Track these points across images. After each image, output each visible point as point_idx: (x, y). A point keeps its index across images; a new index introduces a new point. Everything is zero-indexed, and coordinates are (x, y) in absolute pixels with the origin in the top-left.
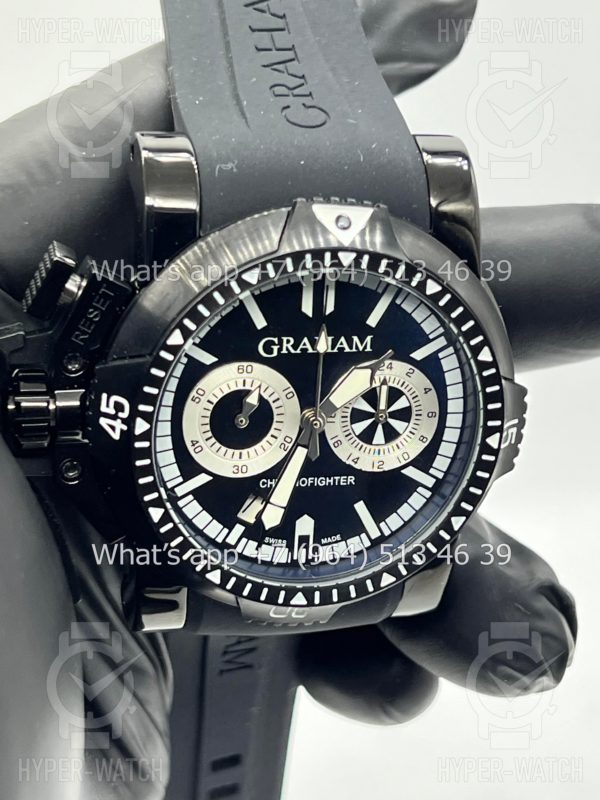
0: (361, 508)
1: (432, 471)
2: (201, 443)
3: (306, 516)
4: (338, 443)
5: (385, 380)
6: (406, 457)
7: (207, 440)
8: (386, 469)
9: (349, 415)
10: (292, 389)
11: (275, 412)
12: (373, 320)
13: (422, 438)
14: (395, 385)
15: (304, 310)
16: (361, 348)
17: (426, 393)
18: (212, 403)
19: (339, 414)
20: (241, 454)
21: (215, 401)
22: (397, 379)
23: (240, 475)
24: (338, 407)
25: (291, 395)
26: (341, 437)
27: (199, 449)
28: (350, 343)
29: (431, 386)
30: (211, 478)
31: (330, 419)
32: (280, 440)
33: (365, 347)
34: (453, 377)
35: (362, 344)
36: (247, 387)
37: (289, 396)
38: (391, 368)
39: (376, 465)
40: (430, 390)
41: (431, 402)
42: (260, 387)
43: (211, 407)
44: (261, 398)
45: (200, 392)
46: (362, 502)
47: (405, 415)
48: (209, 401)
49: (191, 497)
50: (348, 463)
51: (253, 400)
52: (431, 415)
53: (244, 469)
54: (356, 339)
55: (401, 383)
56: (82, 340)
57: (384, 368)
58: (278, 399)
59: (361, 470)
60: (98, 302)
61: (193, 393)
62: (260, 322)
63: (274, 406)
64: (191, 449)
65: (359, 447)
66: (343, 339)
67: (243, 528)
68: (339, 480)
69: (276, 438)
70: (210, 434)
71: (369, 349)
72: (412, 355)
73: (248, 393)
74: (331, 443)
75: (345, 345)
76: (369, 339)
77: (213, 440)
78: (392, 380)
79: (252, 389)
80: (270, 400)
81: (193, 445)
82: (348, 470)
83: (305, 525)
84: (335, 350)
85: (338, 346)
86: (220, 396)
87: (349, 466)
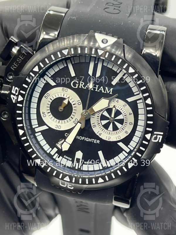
0: (100, 153)
1: (129, 146)
2: (46, 114)
3: (80, 151)
4: (95, 126)
5: (115, 106)
6: (119, 138)
7: (48, 113)
8: (111, 141)
9: (100, 116)
10: (80, 101)
11: (74, 108)
12: (114, 83)
13: (126, 132)
14: (118, 109)
15: (89, 73)
16: (108, 92)
17: (130, 115)
18: (52, 100)
19: (96, 115)
20: (59, 121)
21: (53, 99)
22: (120, 107)
23: (58, 129)
24: (95, 111)
25: (80, 103)
26: (96, 124)
27: (45, 116)
28: (104, 89)
29: (132, 113)
30: (48, 128)
31: (93, 116)
32: (74, 120)
33: (110, 92)
34: (141, 111)
35: (109, 91)
36: (65, 97)
37: (79, 104)
38: (118, 102)
39: (108, 138)
40: (132, 114)
41: (131, 119)
42: (69, 98)
43: (51, 101)
44: (69, 102)
45: (48, 95)
46: (101, 151)
47: (121, 122)
48: (50, 99)
49: (40, 133)
50: (97, 134)
51: (66, 102)
52: (131, 123)
53: (60, 127)
54: (107, 88)
55: (121, 109)
56: (14, 69)
57: (115, 101)
58: (75, 104)
59: (101, 138)
60: (21, 56)
61: (46, 95)
62: (73, 74)
63: (73, 106)
64: (42, 115)
65: (102, 129)
66: (102, 87)
67: (57, 150)
68: (94, 141)
69: (72, 118)
70: (49, 111)
71: (111, 93)
72: (127, 99)
73: (64, 99)
74: (92, 125)
75: (103, 90)
76: (112, 89)
77: (50, 114)
78: (118, 107)
79: (66, 98)
80: (72, 104)
81: (43, 114)
82: (97, 138)
83: (79, 155)
84: (99, 91)
85: (100, 89)
86: (55, 98)
87: (98, 136)
